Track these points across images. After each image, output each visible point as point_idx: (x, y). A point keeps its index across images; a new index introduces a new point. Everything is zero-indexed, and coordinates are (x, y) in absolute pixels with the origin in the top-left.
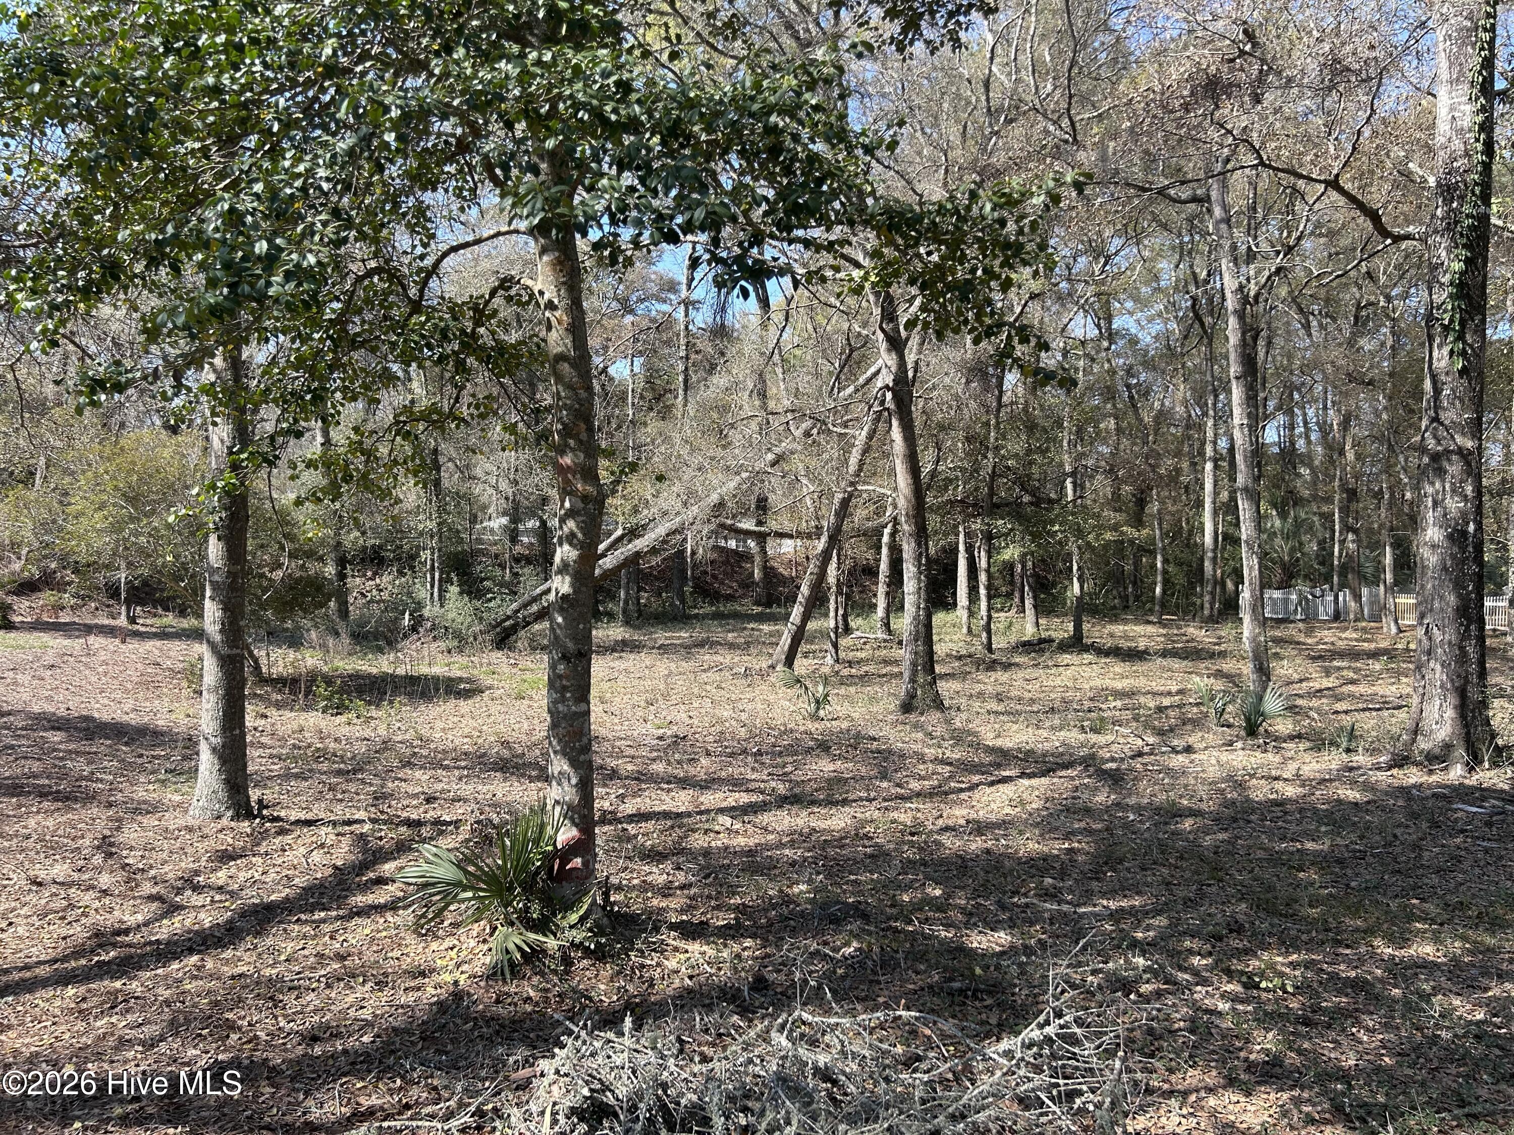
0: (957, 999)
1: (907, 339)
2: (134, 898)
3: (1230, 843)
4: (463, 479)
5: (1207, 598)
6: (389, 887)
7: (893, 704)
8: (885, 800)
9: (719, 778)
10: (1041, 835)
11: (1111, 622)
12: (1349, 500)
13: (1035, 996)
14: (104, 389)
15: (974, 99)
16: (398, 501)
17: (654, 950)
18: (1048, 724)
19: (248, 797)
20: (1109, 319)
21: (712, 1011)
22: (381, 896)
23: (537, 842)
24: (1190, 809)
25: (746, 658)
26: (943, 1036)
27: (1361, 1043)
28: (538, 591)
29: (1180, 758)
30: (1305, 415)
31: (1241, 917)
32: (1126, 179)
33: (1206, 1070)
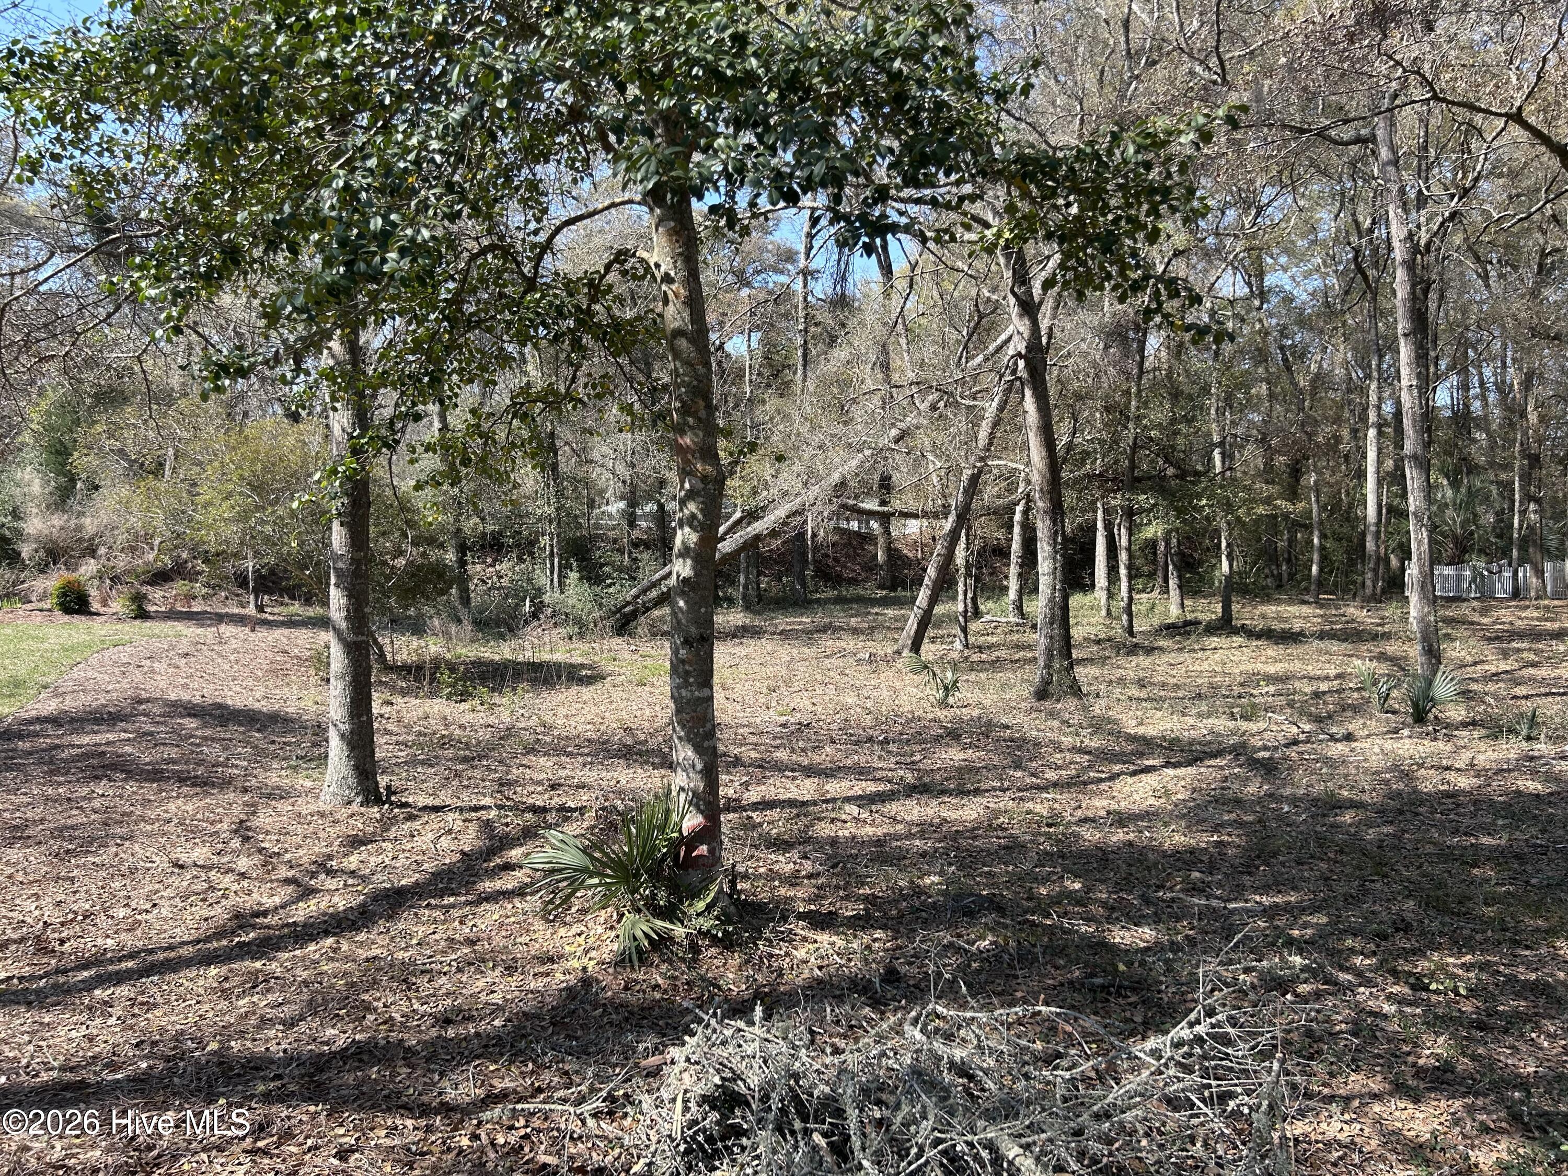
0: (1099, 996)
1: (1041, 303)
2: (271, 881)
3: (1397, 837)
4: (580, 463)
5: (1369, 575)
6: (516, 873)
7: (1027, 691)
8: (1019, 790)
9: (845, 767)
10: (1188, 827)
11: (1262, 603)
12: (1531, 467)
13: (1183, 994)
14: (228, 374)
15: (1111, 42)
16: (516, 486)
17: (782, 940)
18: (1194, 711)
19: (377, 783)
20: (1261, 275)
21: (843, 1002)
22: (508, 882)
23: (662, 828)
24: (1351, 800)
25: (869, 644)
26: (1085, 1034)
27: (1541, 1049)
28: (657, 576)
29: (1339, 746)
30: (1481, 374)
31: (1409, 916)
32: (1283, 121)
33: (1371, 1074)
